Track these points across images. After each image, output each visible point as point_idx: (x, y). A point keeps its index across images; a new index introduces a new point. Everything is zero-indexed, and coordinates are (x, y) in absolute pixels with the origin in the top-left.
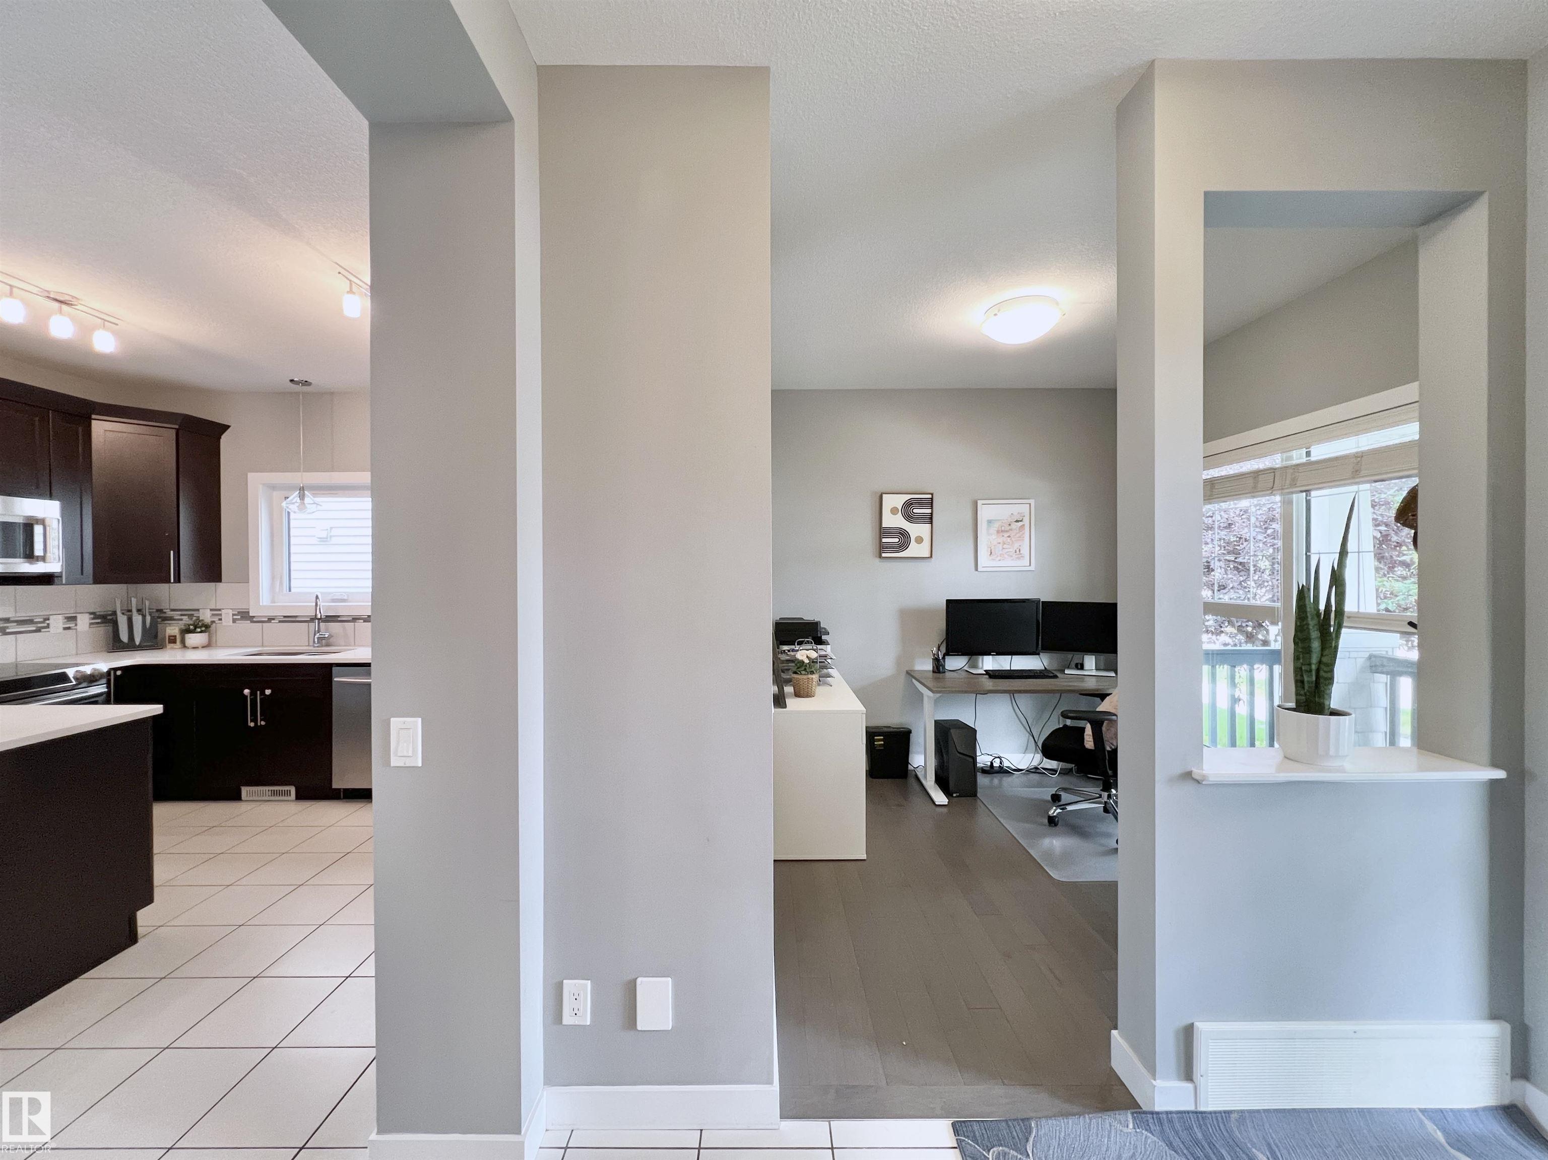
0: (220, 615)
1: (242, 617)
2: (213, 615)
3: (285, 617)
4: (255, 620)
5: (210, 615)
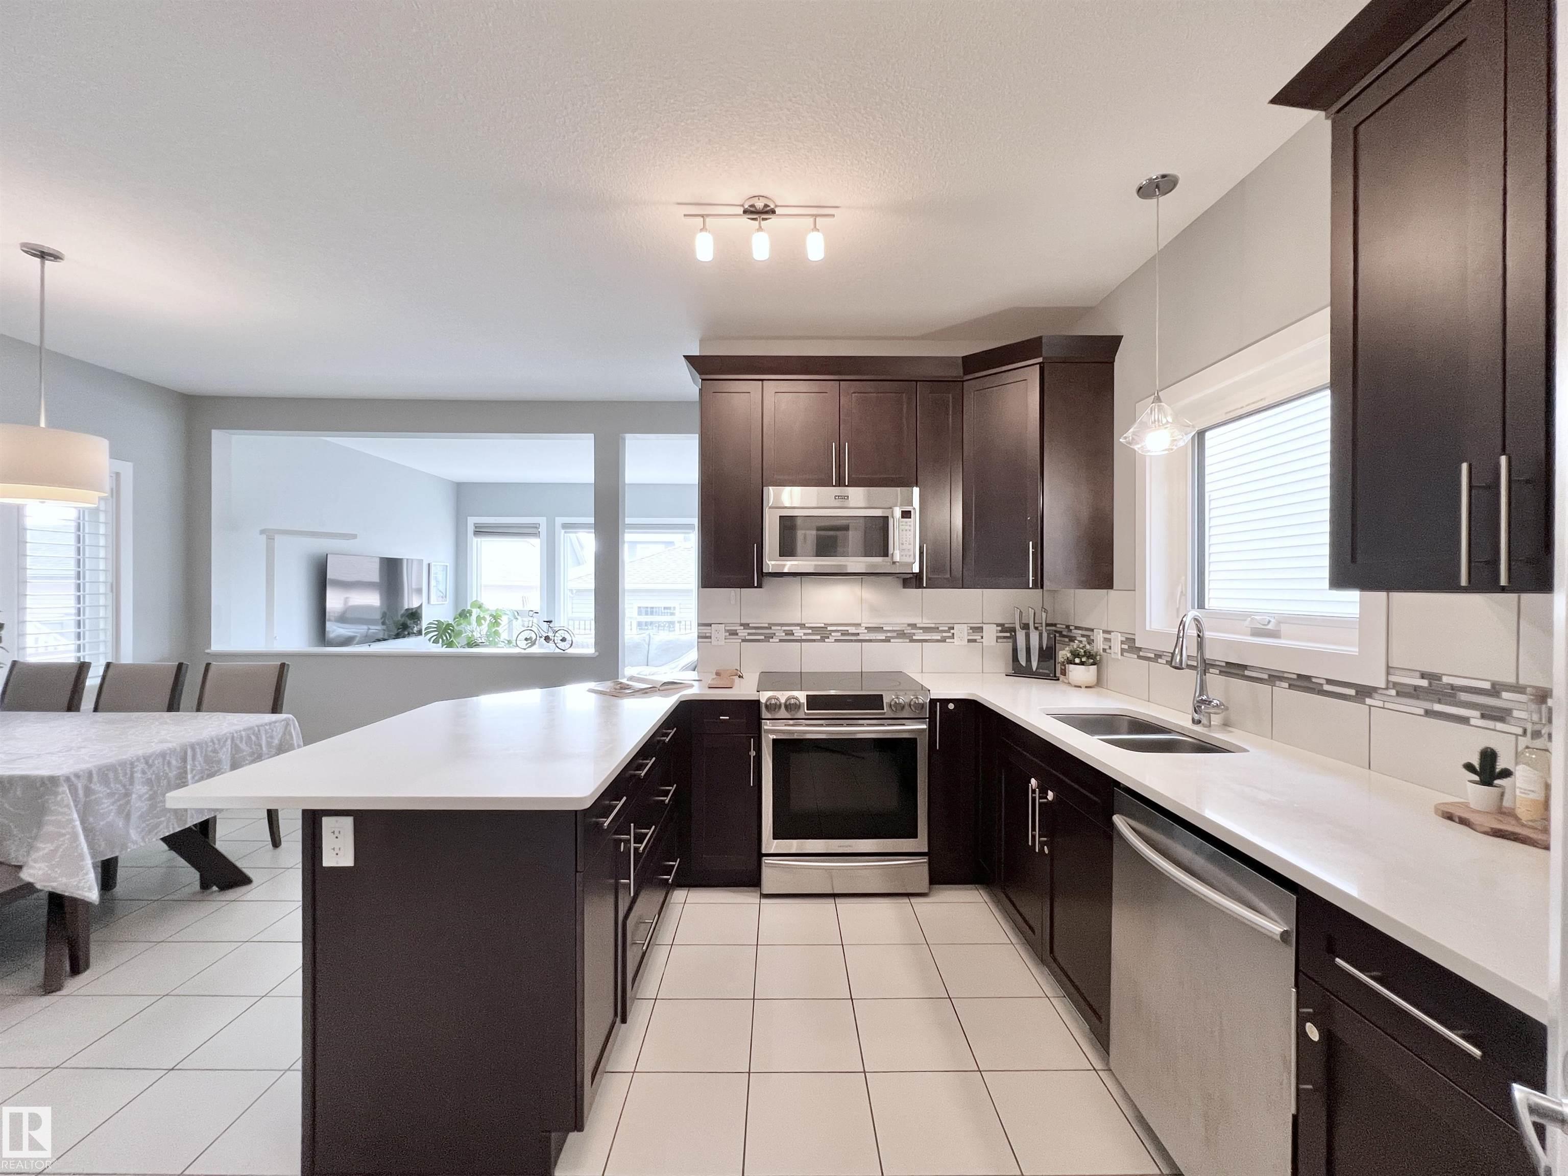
0: (1111, 640)
1: (1129, 646)
2: (1105, 639)
4: (1141, 654)
5: (1102, 639)
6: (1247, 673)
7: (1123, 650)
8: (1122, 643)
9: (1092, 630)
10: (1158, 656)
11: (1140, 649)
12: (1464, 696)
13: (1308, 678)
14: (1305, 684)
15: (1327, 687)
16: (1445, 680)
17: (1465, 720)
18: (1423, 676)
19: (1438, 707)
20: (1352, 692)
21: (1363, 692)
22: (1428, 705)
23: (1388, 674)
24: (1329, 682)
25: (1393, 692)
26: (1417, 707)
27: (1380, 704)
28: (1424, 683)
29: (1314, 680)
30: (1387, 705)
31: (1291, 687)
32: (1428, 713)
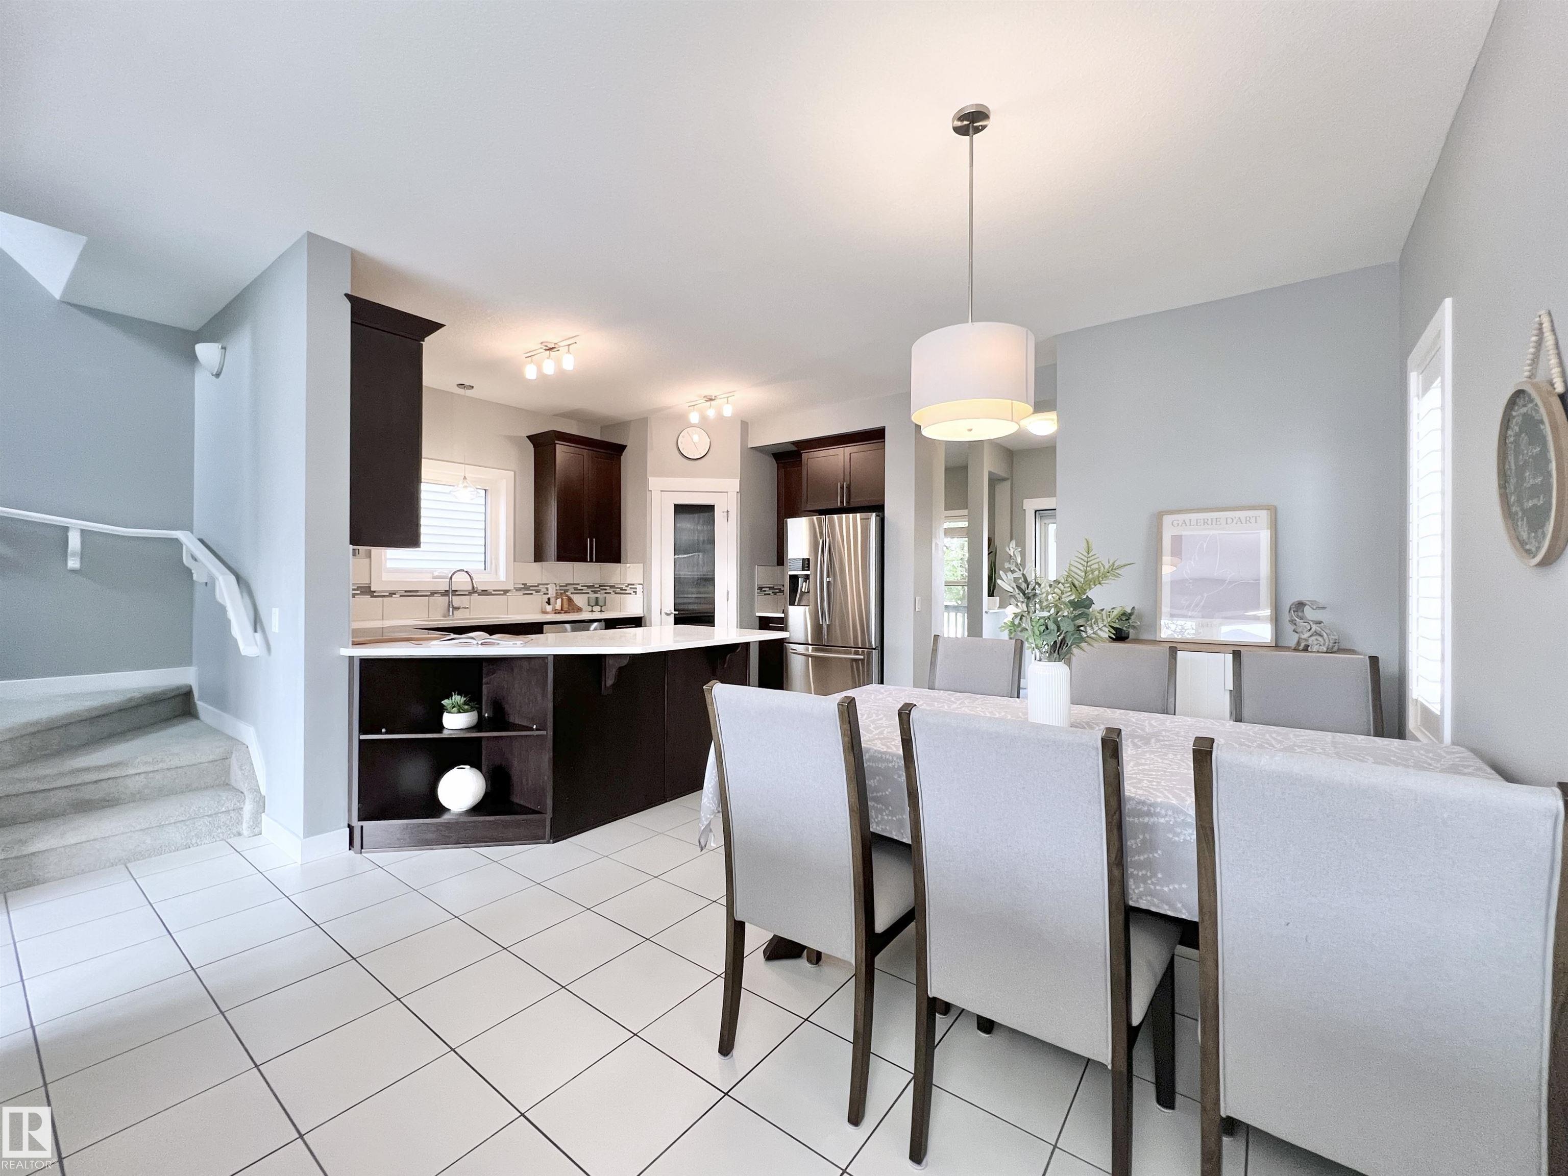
1: (361, 592)
4: (375, 594)
6: (457, 593)
7: (354, 596)
10: (391, 594)
11: (374, 592)
12: (531, 588)
13: (486, 591)
14: (485, 593)
15: (493, 593)
16: (528, 585)
17: (532, 594)
18: (523, 584)
19: (526, 592)
20: (502, 592)
21: (506, 592)
23: (514, 585)
24: (494, 591)
25: (515, 590)
26: (521, 593)
29: (488, 591)
30: (513, 594)
31: (479, 595)
32: (524, 594)
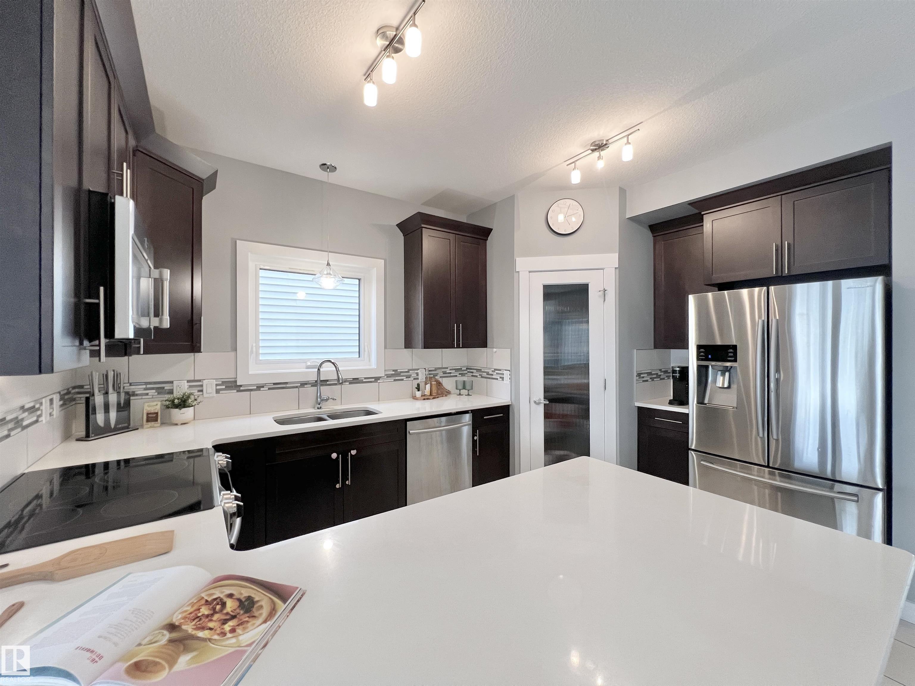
0: (202, 386)
1: (226, 387)
2: (190, 387)
3: (274, 384)
4: (241, 388)
5: (186, 387)
6: (328, 383)
7: (218, 391)
8: (217, 385)
9: (172, 382)
10: (259, 387)
11: (241, 386)
13: (358, 379)
15: (364, 380)
16: (398, 371)
17: (402, 380)
18: (393, 371)
19: (397, 378)
20: (373, 380)
21: (377, 379)
22: (395, 378)
23: (385, 372)
24: (365, 378)
25: (386, 377)
26: (392, 379)
27: (382, 381)
28: (394, 373)
29: (360, 379)
30: (384, 381)
31: (350, 383)
32: (395, 380)
